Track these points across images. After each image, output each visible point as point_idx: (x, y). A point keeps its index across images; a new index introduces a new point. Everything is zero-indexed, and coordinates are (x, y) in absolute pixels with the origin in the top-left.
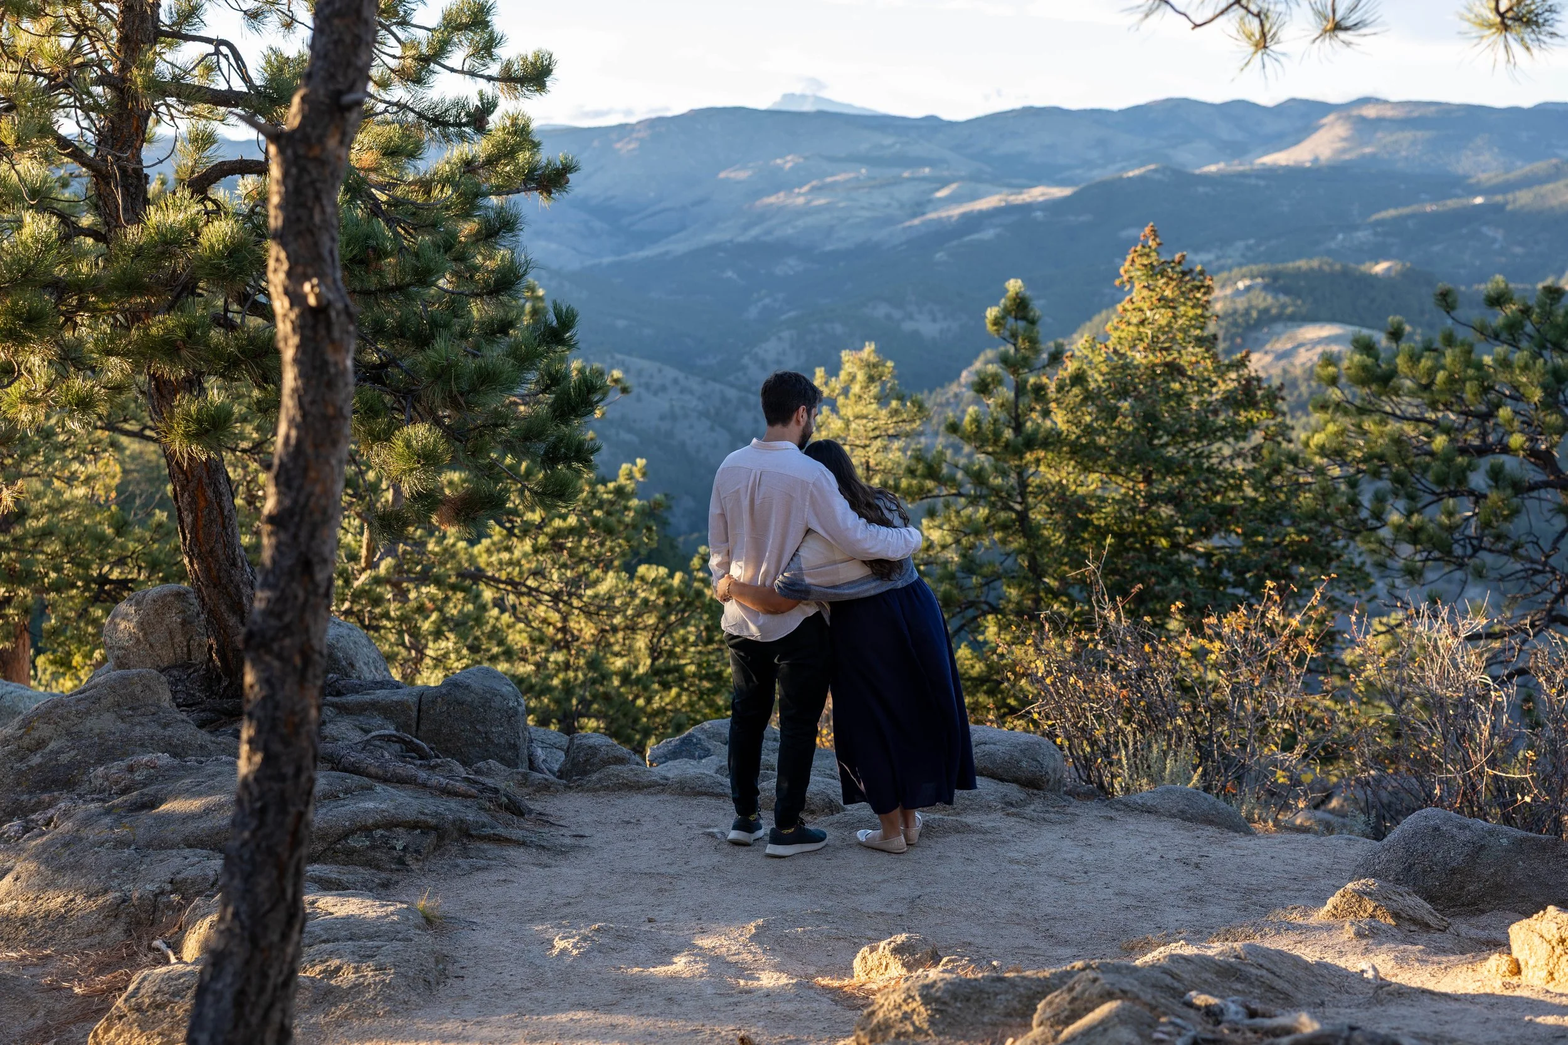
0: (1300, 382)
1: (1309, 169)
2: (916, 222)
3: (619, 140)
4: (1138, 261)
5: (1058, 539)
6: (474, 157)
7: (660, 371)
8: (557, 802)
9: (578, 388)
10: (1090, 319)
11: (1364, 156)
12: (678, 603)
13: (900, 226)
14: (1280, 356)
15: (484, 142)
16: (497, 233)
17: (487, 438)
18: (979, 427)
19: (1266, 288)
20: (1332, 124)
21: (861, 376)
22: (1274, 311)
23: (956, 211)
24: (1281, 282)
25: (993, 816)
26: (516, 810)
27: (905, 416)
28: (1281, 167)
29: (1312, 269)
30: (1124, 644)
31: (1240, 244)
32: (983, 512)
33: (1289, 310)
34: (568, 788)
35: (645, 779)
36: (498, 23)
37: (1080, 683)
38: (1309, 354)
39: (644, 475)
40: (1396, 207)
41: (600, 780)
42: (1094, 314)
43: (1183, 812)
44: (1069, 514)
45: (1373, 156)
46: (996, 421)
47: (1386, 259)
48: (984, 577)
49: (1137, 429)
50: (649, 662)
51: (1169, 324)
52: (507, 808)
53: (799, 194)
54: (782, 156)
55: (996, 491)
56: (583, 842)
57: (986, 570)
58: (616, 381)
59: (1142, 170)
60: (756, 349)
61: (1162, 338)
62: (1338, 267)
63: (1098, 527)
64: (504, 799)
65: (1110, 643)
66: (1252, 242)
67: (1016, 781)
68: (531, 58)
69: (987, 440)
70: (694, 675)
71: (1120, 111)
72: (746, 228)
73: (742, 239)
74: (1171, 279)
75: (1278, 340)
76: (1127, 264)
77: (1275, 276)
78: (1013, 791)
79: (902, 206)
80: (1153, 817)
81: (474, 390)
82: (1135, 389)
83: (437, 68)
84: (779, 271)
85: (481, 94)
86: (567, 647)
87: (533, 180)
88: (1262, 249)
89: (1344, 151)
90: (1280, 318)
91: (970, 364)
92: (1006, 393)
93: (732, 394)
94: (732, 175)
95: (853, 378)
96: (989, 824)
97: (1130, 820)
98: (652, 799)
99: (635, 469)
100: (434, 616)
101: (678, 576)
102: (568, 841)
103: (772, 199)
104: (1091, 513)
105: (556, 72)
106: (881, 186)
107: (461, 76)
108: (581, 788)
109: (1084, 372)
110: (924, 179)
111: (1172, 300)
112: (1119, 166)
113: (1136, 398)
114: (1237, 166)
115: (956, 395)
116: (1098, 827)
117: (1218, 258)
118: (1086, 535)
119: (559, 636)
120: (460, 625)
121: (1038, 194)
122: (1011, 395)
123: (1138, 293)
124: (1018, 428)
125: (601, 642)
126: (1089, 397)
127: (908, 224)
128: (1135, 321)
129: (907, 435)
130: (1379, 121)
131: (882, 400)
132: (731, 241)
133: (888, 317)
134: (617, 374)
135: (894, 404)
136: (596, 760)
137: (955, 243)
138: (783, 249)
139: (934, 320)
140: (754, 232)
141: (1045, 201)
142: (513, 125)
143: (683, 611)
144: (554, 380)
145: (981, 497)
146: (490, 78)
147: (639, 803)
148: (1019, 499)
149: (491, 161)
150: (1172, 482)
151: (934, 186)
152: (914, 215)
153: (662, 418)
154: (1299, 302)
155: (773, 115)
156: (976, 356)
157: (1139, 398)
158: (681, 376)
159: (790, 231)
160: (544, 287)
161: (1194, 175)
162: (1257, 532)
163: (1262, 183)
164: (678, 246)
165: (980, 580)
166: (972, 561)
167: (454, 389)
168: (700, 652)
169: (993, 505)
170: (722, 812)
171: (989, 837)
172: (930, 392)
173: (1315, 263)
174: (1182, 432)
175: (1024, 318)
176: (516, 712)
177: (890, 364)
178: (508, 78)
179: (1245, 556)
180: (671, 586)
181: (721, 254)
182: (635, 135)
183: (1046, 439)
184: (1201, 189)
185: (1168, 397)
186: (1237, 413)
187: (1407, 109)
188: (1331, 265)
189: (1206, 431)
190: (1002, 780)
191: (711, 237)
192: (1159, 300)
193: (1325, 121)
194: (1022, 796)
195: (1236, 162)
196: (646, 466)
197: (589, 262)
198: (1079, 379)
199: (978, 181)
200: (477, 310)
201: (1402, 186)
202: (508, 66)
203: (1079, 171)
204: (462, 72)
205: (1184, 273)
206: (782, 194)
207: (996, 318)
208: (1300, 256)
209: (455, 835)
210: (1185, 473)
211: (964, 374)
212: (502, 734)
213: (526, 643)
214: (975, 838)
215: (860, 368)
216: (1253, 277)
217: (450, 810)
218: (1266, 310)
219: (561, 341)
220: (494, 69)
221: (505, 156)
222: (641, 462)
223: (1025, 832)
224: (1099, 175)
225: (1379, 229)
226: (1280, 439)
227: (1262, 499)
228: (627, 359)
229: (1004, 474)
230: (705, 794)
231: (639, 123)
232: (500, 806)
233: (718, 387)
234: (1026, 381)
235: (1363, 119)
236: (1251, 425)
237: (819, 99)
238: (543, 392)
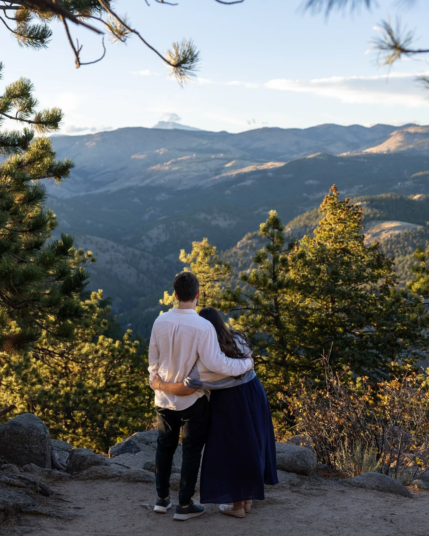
0: (383, 246)
1: (386, 154)
2: (217, 177)
3: (87, 141)
4: (329, 201)
5: (292, 327)
6: (22, 160)
7: (106, 242)
8: (66, 486)
9: (75, 277)
10: (293, 220)
11: (409, 149)
12: (118, 355)
13: (210, 179)
14: (374, 235)
15: (27, 154)
16: (34, 200)
17: (29, 307)
18: (257, 278)
19: (368, 206)
20: (396, 135)
21: (201, 254)
22: (371, 216)
23: (234, 173)
24: (374, 203)
25: (285, 492)
26: (45, 493)
27: (222, 272)
28: (374, 154)
29: (387, 198)
30: (340, 396)
31: (357, 187)
32: (259, 317)
33: (378, 215)
34: (71, 478)
35: (110, 474)
36: (34, 94)
37: (320, 416)
38: (387, 234)
39: (102, 297)
40: (423, 171)
41: (87, 474)
42: (294, 217)
43: (378, 487)
44: (298, 317)
45: (413, 149)
46: (265, 275)
47: (419, 194)
48: (259, 346)
49: (329, 279)
50: (104, 381)
51: (343, 231)
52: (41, 493)
53: (166, 165)
54: (159, 149)
55: (265, 307)
56: (79, 512)
57: (261, 343)
58: (89, 256)
59: (315, 155)
60: (148, 233)
61: (339, 237)
62: (398, 197)
63: (311, 323)
64: (39, 489)
65: (332, 394)
66: (362, 186)
67: (294, 471)
68: (51, 112)
69: (261, 284)
70: (125, 388)
71: (305, 129)
72: (143, 180)
73: (141, 185)
74: (344, 210)
75: (373, 229)
76: (324, 203)
77: (372, 201)
78: (293, 477)
79: (211, 170)
80: (363, 490)
81: (22, 283)
82: (328, 260)
83: (3, 116)
84: (158, 198)
85: (25, 130)
86: (67, 375)
87: (51, 171)
88: (366, 189)
89: (401, 147)
90: (374, 219)
91: (241, 239)
92: (268, 261)
93: (137, 252)
94: (137, 157)
95: (198, 254)
96: (284, 498)
97: (353, 492)
98: (114, 484)
99: (98, 294)
100: (6, 366)
101: (117, 343)
102: (72, 511)
103: (154, 167)
104: (308, 317)
105: (63, 120)
106: (202, 162)
107: (15, 121)
108: (78, 479)
109: (304, 252)
110: (221, 159)
111: (344, 220)
112: (304, 153)
113: (328, 265)
114: (355, 153)
115: (235, 253)
116: (338, 497)
117: (347, 193)
118: (306, 327)
119: (64, 371)
120: (18, 368)
121: (270, 165)
122: (271, 262)
123: (328, 216)
124: (275, 278)
125: (83, 372)
126: (307, 263)
127: (214, 178)
128: (327, 229)
129: (223, 280)
130: (416, 134)
131: (211, 264)
132: (136, 186)
133: (206, 219)
134: (90, 253)
135: (217, 266)
136: (85, 463)
137: (234, 186)
138: (160, 189)
139: (225, 220)
140: (147, 181)
141: (273, 168)
142: (41, 144)
143: (120, 359)
144: (63, 273)
145: (257, 309)
146: (30, 122)
147: (107, 487)
148: (275, 311)
149: (31, 162)
150: (345, 303)
151: (224, 162)
152: (216, 175)
153: (107, 263)
154: (382, 212)
155: (154, 131)
156: (244, 236)
157: (330, 265)
158: (115, 245)
159: (162, 181)
160: (56, 213)
161: (336, 157)
162: (383, 325)
163: (366, 161)
164: (113, 188)
165: (258, 348)
166: (254, 339)
167: (12, 284)
168: (128, 377)
169: (264, 314)
170: (149, 492)
171: (285, 506)
172: (224, 251)
173: (389, 195)
174: (349, 280)
175: (277, 228)
176: (45, 437)
177: (214, 248)
178: (39, 122)
179: (378, 336)
180: (115, 347)
181: (132, 191)
182: (94, 139)
183: (288, 283)
184: (340, 163)
185: (343, 263)
186: (373, 271)
187: (427, 129)
188: (395, 196)
189: (360, 279)
190: (288, 471)
191: (128, 184)
192: (339, 220)
193: (392, 134)
194: (299, 480)
195: (355, 151)
196: (103, 293)
197: (74, 195)
198: (302, 255)
199: (244, 159)
200: (24, 238)
201: (425, 162)
202: (39, 117)
203: (287, 155)
204: (16, 119)
205: (349, 207)
206: (159, 165)
207: (264, 228)
208: (382, 192)
209: (14, 512)
210: (351, 299)
211: (239, 243)
212: (37, 448)
213: (48, 374)
214: (278, 507)
215: (201, 250)
216: (362, 201)
217: (10, 497)
218: (368, 216)
219: (66, 254)
220: (32, 117)
221: (38, 160)
222: (100, 291)
223: (302, 502)
224: (296, 157)
225: (416, 181)
226: (393, 282)
227: (384, 309)
228: (92, 237)
229: (268, 299)
230: (141, 481)
231: (96, 134)
232: (37, 492)
233: (131, 249)
234: (278, 257)
235: (408, 133)
236: (380, 276)
237: (174, 124)
238: (57, 279)
